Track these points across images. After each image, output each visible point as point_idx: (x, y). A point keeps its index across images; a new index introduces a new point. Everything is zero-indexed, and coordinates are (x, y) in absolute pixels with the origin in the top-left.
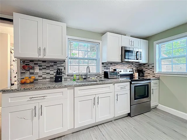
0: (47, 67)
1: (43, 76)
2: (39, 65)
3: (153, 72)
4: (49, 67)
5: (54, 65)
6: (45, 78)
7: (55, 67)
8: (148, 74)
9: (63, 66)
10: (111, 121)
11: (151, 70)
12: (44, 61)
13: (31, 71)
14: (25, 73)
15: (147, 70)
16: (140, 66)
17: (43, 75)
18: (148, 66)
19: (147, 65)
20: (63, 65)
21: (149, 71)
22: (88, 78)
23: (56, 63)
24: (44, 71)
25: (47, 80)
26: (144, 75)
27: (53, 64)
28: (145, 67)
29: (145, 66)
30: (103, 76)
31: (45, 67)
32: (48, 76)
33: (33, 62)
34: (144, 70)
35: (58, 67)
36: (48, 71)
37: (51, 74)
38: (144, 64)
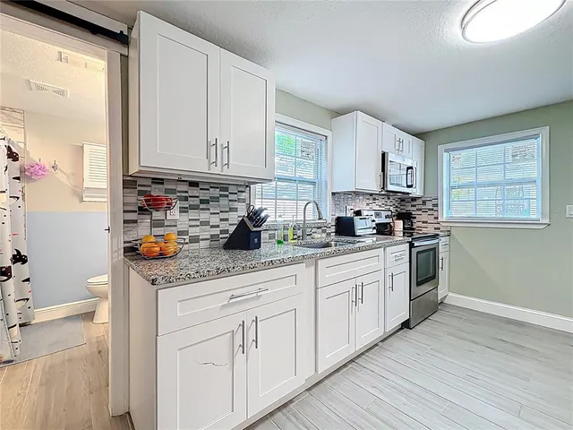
0: (202, 202)
1: (193, 232)
2: (178, 194)
3: (437, 218)
4: (207, 202)
5: (221, 196)
6: (195, 240)
7: (223, 201)
8: (423, 222)
9: (244, 201)
10: (376, 345)
11: (430, 212)
12: (194, 184)
13: (157, 215)
14: (135, 222)
15: (420, 212)
16: (403, 203)
17: (191, 230)
18: (424, 203)
19: (420, 202)
20: (243, 196)
21: (424, 217)
22: (308, 235)
23: (226, 190)
24: (193, 214)
25: (203, 244)
26: (412, 225)
27: (216, 192)
28: (415, 206)
29: (414, 203)
30: (333, 229)
31: (196, 201)
32: (205, 233)
33: (163, 183)
34: (413, 213)
35: (231, 203)
36: (204, 216)
37: (212, 227)
38: (414, 199)
